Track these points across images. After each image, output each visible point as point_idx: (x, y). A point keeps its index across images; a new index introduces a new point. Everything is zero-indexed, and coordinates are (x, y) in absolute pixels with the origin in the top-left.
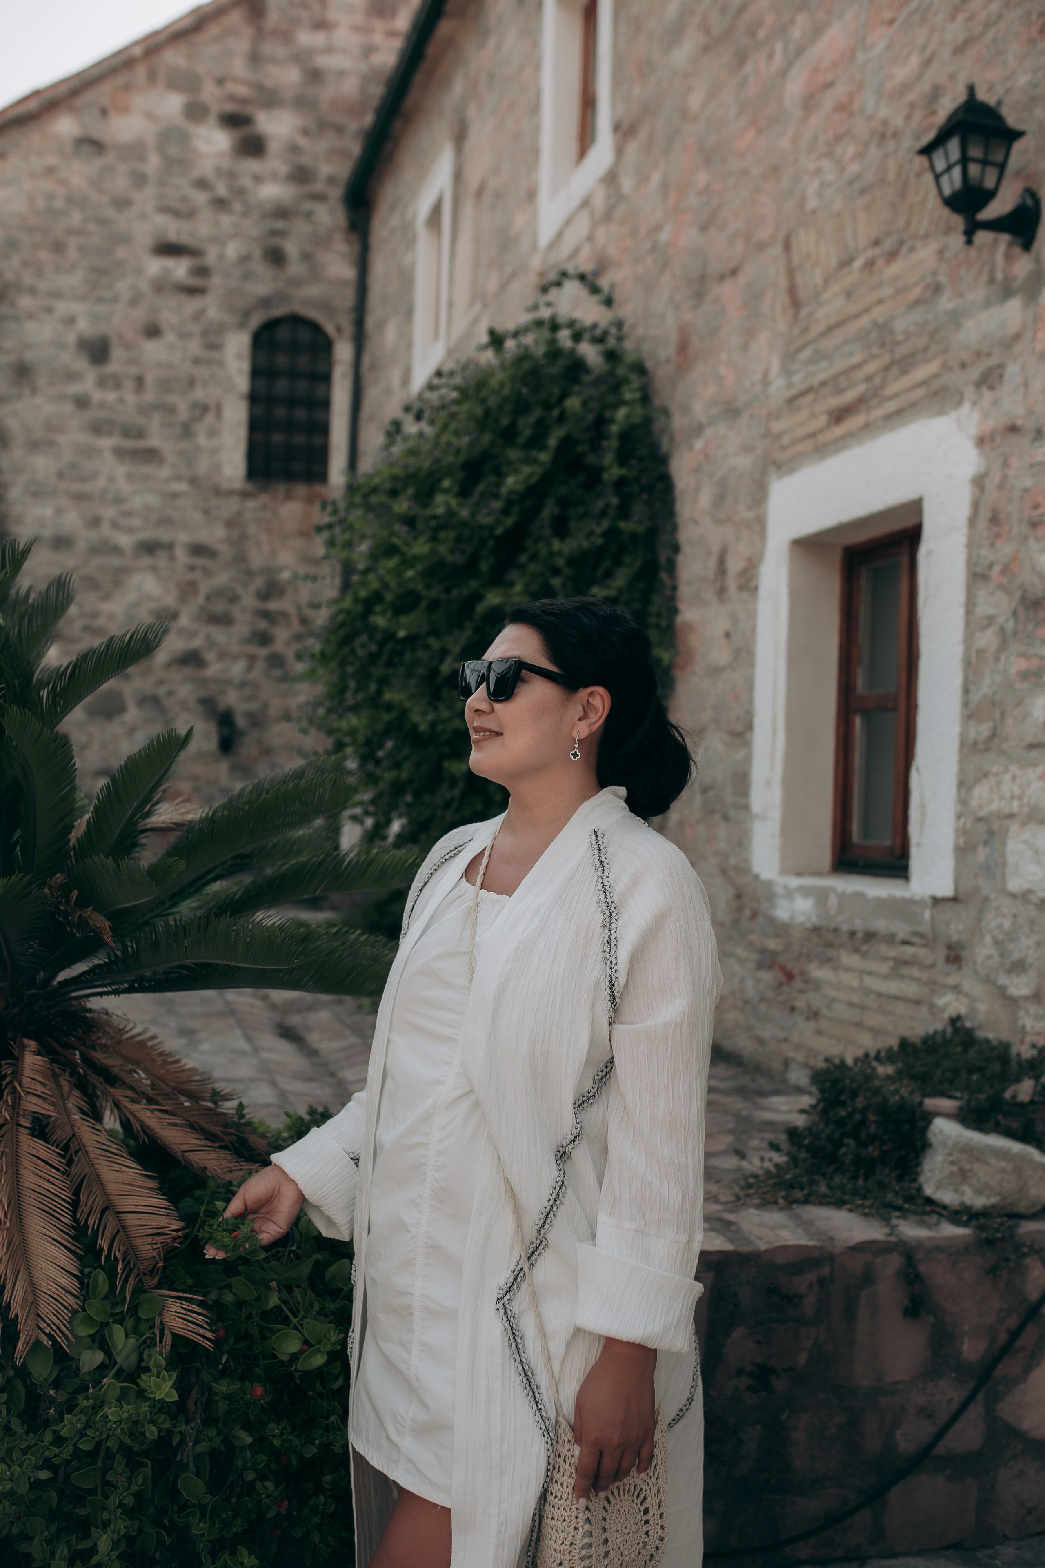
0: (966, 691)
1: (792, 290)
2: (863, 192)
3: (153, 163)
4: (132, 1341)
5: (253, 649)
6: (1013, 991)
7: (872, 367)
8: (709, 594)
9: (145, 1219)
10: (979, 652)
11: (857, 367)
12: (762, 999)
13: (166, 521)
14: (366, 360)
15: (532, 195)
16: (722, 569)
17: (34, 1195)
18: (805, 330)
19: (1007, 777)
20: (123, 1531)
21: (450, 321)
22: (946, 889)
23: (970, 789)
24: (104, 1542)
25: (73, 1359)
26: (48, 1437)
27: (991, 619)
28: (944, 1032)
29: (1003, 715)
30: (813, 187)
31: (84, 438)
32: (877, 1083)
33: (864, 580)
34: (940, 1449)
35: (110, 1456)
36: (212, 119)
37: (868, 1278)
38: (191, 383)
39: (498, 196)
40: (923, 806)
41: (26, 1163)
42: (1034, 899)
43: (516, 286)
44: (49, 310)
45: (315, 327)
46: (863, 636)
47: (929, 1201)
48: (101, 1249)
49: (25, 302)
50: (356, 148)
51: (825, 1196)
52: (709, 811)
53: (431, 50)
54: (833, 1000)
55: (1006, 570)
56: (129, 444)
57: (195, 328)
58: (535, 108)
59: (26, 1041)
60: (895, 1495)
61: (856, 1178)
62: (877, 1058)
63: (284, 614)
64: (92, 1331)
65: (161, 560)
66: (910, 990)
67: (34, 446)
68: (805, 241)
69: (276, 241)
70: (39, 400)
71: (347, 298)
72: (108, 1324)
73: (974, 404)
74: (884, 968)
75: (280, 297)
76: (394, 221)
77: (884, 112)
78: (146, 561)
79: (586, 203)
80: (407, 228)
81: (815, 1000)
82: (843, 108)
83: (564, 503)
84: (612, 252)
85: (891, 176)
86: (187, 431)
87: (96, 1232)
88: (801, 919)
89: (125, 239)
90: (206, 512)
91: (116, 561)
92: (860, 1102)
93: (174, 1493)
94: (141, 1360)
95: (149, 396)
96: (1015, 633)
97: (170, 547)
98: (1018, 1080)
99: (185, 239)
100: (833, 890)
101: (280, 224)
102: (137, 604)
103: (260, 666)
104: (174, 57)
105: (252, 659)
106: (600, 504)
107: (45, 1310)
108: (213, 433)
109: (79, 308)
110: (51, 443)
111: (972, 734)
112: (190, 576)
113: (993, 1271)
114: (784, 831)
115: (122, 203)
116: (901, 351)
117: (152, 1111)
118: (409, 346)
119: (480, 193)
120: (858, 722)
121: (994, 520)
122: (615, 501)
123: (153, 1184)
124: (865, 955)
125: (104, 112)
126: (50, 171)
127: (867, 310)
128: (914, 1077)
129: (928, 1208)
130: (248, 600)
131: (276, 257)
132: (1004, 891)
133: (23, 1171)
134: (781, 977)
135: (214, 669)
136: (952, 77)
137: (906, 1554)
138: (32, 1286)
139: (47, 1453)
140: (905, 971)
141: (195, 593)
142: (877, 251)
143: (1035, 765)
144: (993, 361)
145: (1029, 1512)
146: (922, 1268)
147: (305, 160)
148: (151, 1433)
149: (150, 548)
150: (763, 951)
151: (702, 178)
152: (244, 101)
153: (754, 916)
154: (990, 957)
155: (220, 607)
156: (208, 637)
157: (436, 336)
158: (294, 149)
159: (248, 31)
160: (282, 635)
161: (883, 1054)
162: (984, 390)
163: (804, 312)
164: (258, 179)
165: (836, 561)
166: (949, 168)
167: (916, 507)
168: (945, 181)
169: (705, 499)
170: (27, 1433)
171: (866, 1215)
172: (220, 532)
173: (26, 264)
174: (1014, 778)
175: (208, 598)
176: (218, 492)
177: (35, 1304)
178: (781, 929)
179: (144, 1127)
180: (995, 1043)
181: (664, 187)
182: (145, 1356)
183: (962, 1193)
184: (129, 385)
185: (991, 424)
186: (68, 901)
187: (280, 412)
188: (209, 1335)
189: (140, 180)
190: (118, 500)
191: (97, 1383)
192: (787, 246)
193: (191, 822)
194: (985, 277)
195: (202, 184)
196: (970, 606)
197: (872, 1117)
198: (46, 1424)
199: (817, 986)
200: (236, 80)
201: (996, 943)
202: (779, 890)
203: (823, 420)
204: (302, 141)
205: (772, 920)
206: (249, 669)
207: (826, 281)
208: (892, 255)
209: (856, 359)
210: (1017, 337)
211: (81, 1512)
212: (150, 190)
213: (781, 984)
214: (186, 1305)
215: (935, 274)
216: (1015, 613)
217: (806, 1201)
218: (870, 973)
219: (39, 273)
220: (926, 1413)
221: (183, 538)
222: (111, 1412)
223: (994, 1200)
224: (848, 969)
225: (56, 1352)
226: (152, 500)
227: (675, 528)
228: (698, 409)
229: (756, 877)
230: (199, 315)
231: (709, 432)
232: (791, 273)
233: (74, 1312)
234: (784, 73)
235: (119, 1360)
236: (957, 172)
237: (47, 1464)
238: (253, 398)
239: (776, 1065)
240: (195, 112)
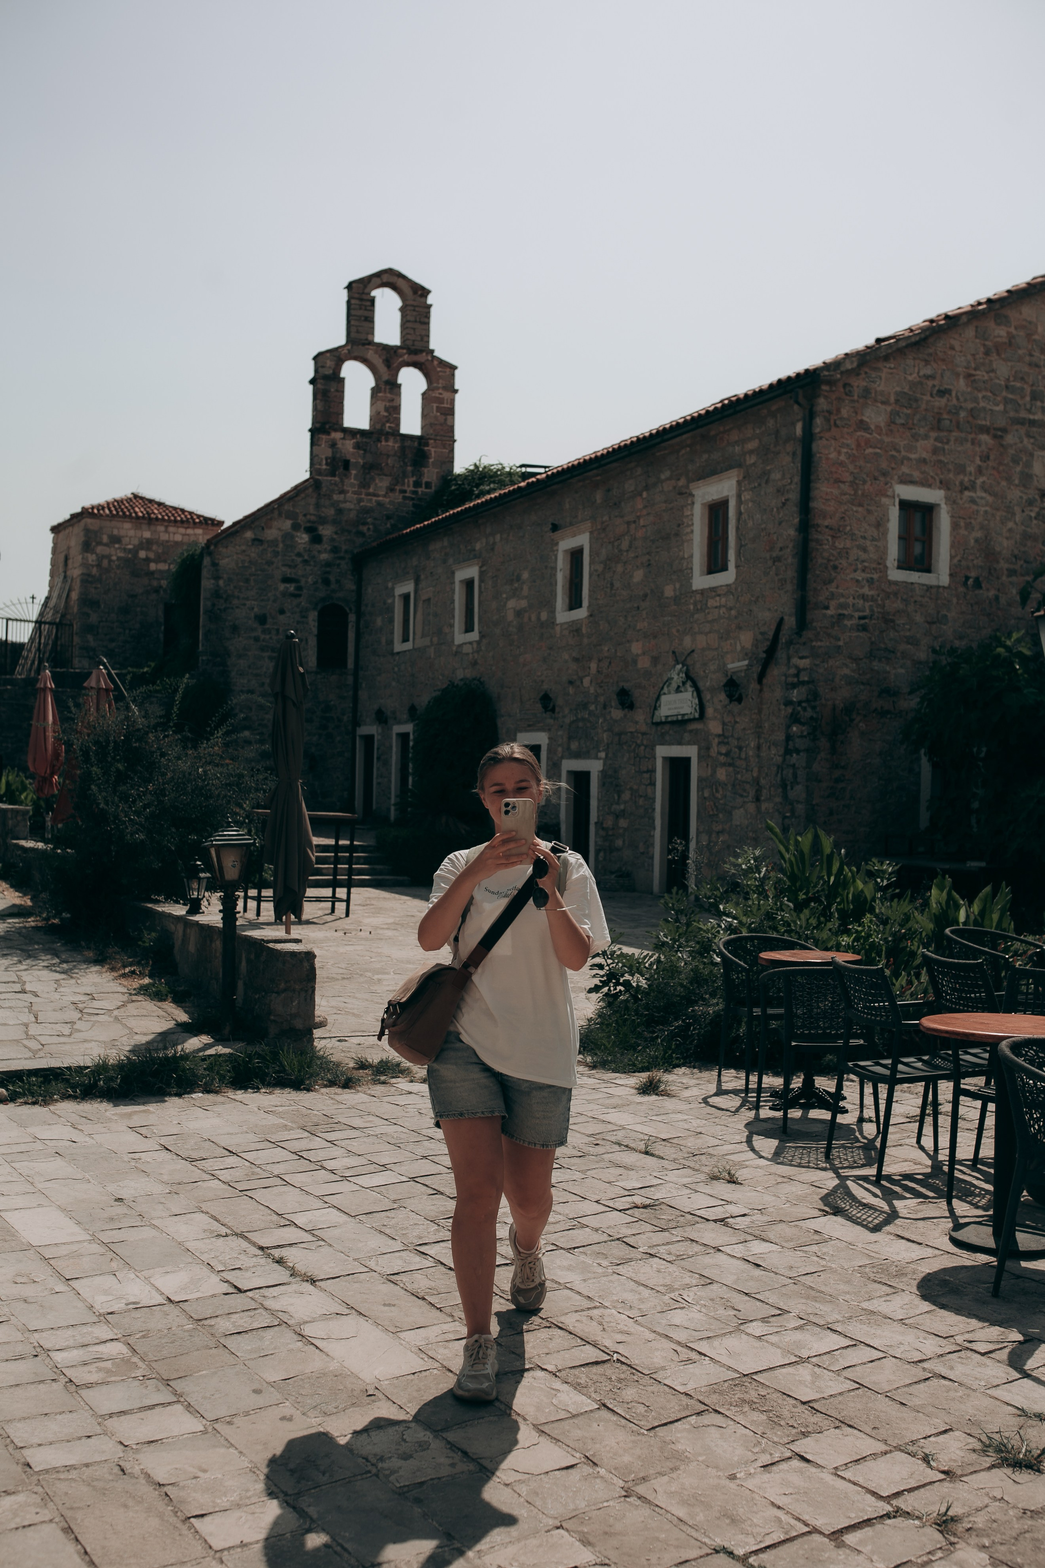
3: (281, 547)
5: (321, 731)
14: (362, 622)
15: (450, 625)
18: (523, 708)
31: (258, 653)
36: (302, 529)
44: (244, 605)
45: (341, 609)
49: (235, 602)
57: (298, 610)
67: (240, 656)
69: (327, 576)
70: (241, 639)
71: (353, 598)
73: (548, 732)
75: (329, 597)
76: (379, 583)
79: (470, 644)
82: (529, 671)
89: (271, 577)
99: (293, 576)
101: (328, 569)
104: (288, 507)
105: (321, 735)
108: (305, 650)
109: (256, 604)
110: (245, 655)
115: (270, 563)
118: (390, 634)
125: (263, 529)
126: (244, 551)
131: (326, 582)
147: (337, 544)
152: (314, 522)
158: (332, 540)
159: (315, 496)
164: (319, 552)
167: (539, 746)
173: (235, 587)
176: (308, 673)
184: (274, 633)
189: (276, 554)
195: (299, 555)
200: (311, 514)
204: (335, 536)
206: (320, 739)
212: (280, 557)
219: (241, 591)
228: (503, 709)
230: (299, 605)
231: (505, 713)
238: (319, 636)
240: (296, 527)
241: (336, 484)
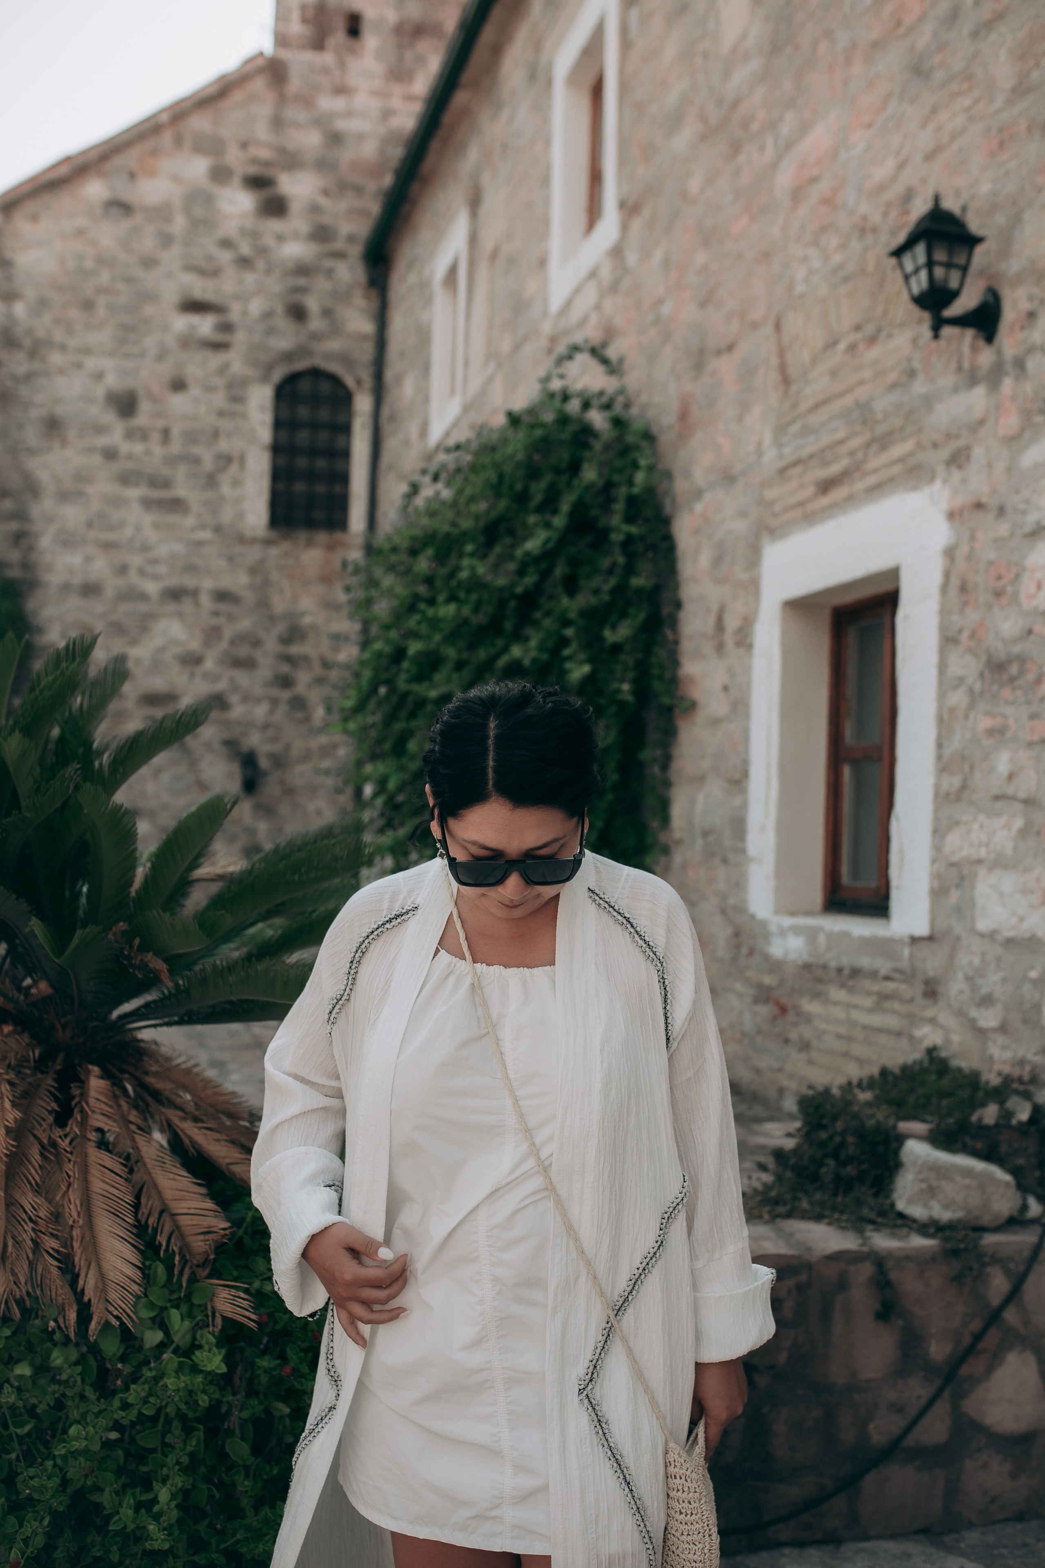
0: (939, 746)
1: (782, 368)
2: (846, 280)
3: (179, 224)
4: (187, 1323)
5: (275, 692)
6: (983, 1023)
7: (854, 443)
8: (708, 648)
9: (197, 1220)
10: (952, 710)
11: (841, 442)
12: (759, 1031)
13: (191, 568)
14: (386, 411)
15: (543, 263)
16: (720, 627)
17: (102, 1199)
18: (794, 406)
19: (975, 826)
20: (180, 1485)
21: (466, 380)
22: (922, 929)
23: (943, 837)
24: (164, 1494)
25: (136, 1338)
26: (116, 1403)
27: (961, 680)
28: (921, 1062)
29: (972, 768)
30: (800, 273)
31: (113, 488)
32: (856, 1108)
33: (852, 638)
34: (909, 1441)
35: (168, 1421)
36: (237, 181)
37: (843, 1284)
38: (216, 434)
39: (512, 261)
40: (901, 851)
41: (95, 1172)
42: (1000, 938)
43: (528, 349)
44: (79, 366)
45: (335, 380)
46: (851, 690)
47: (901, 1215)
48: (160, 1245)
49: (56, 358)
50: (375, 208)
51: (805, 1211)
52: (709, 854)
53: (447, 118)
54: (824, 1032)
55: (973, 635)
56: (156, 494)
57: (220, 382)
58: (546, 181)
59: (90, 1067)
60: (869, 1481)
61: (835, 1195)
62: (860, 1085)
63: (306, 659)
64: (152, 1314)
65: (187, 605)
66: (892, 1022)
67: (64, 496)
68: (794, 323)
69: (297, 298)
70: (69, 453)
71: (365, 353)
72: (166, 1308)
73: (945, 481)
74: (869, 1002)
75: (302, 351)
76: (412, 279)
77: (864, 208)
78: (172, 607)
79: (593, 274)
80: (424, 286)
81: (807, 1032)
82: (827, 201)
83: (574, 562)
84: (618, 321)
85: (871, 267)
86: (211, 481)
87: (155, 1230)
88: (793, 956)
89: (151, 297)
90: (230, 559)
91: (143, 607)
92: (840, 1125)
93: (223, 1456)
94: (194, 1339)
95: (176, 447)
96: (982, 694)
97: (194, 593)
98: (983, 1105)
99: (210, 296)
100: (821, 929)
101: (301, 282)
102: (163, 649)
103: (283, 708)
104: (199, 123)
105: (274, 702)
106: (605, 563)
107: (113, 1296)
108: (237, 483)
109: (107, 364)
110: (80, 494)
111: (945, 786)
112: (214, 622)
113: (957, 1279)
114: (779, 872)
115: (149, 263)
116: (880, 429)
117: (200, 1128)
118: (427, 400)
119: (494, 256)
120: (847, 771)
121: (963, 588)
122: (621, 560)
123: (203, 1191)
124: (851, 990)
125: (132, 176)
126: (80, 232)
127: (850, 390)
128: (890, 1103)
129: (899, 1222)
130: (271, 645)
131: (298, 313)
132: (973, 931)
133: (91, 1179)
134: (775, 1010)
135: (238, 711)
136: (924, 181)
137: (879, 1537)
138: (102, 1276)
139: (116, 1416)
140: (888, 1004)
141: (220, 638)
142: (858, 336)
143: (999, 814)
144: (961, 443)
145: (993, 1500)
146: (893, 1276)
147: (326, 220)
148: (204, 1401)
149: (175, 594)
150: (760, 986)
151: (701, 258)
152: (267, 164)
153: (751, 952)
154: (961, 992)
155: (244, 651)
156: (232, 680)
157: (452, 392)
158: (315, 209)
159: (270, 97)
160: (303, 678)
161: (865, 1082)
162: (954, 469)
163: (794, 388)
164: (280, 238)
165: (825, 621)
166: (917, 270)
167: (894, 574)
168: (913, 281)
169: (704, 560)
170: (98, 1400)
171: (843, 1228)
172: (243, 579)
173: (57, 321)
174: (982, 827)
175: (232, 642)
176: (241, 539)
177: (104, 1291)
178: (775, 966)
179: (193, 1143)
180: (967, 1071)
181: (666, 263)
182: (198, 1336)
183: (931, 1208)
184: (156, 437)
185: (961, 500)
186: (131, 947)
187: (302, 462)
188: (253, 1317)
189: (167, 240)
190: (145, 548)
191: (158, 1358)
192: (778, 327)
193: (231, 874)
194: (953, 365)
195: (226, 244)
196: (942, 667)
197: (851, 1139)
198: (114, 1393)
199: (808, 1019)
200: (259, 143)
201: (968, 979)
202: (773, 928)
203: (810, 490)
204: (323, 202)
205: (767, 957)
206: (272, 711)
207: (814, 361)
208: (872, 340)
209: (840, 435)
210: (982, 422)
211: (144, 1469)
212: (176, 250)
213: (775, 1018)
214: (233, 1292)
215: (909, 360)
216: (982, 675)
217: (789, 1215)
218: (856, 1007)
219: (70, 330)
220: (898, 1408)
221: (207, 584)
222: (170, 1382)
223: (959, 1214)
224: (836, 1003)
225: (122, 1332)
226: (178, 548)
227: (676, 586)
228: (699, 475)
229: (753, 917)
230: (223, 370)
231: (708, 496)
232: (781, 352)
233: (138, 1297)
234: (774, 165)
235: (176, 1338)
236: (923, 274)
237: (117, 1426)
238: (276, 449)
239: (772, 1094)
240: (220, 174)
241: (325, 71)
